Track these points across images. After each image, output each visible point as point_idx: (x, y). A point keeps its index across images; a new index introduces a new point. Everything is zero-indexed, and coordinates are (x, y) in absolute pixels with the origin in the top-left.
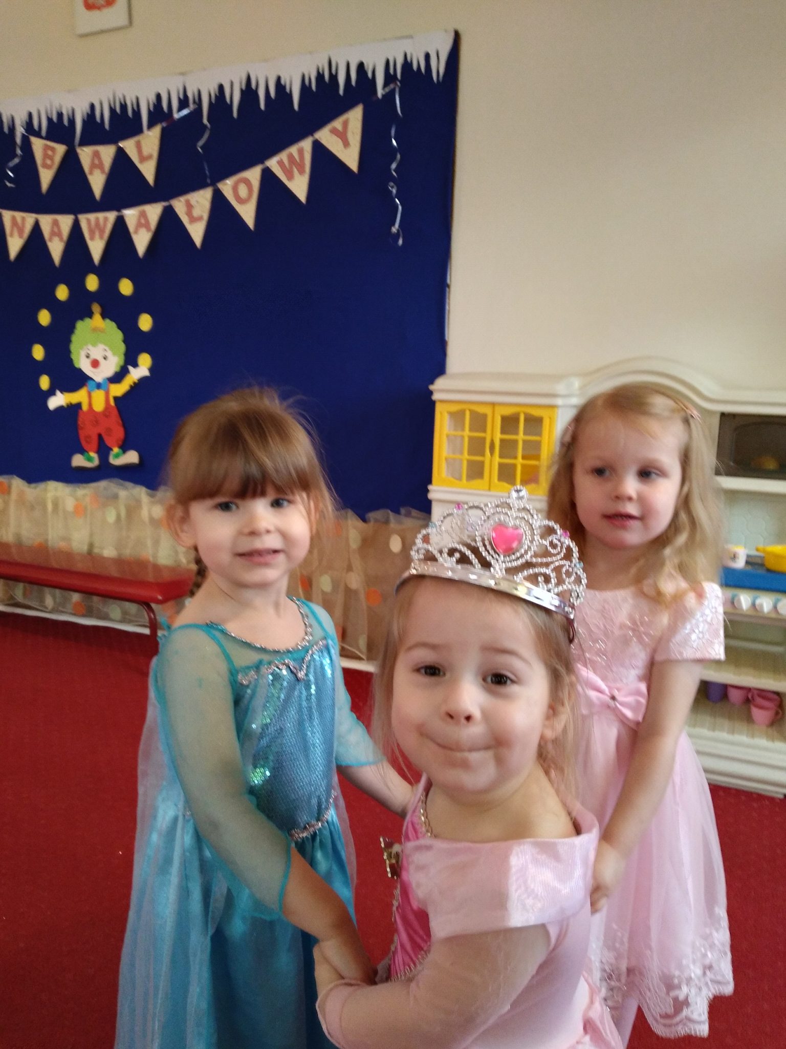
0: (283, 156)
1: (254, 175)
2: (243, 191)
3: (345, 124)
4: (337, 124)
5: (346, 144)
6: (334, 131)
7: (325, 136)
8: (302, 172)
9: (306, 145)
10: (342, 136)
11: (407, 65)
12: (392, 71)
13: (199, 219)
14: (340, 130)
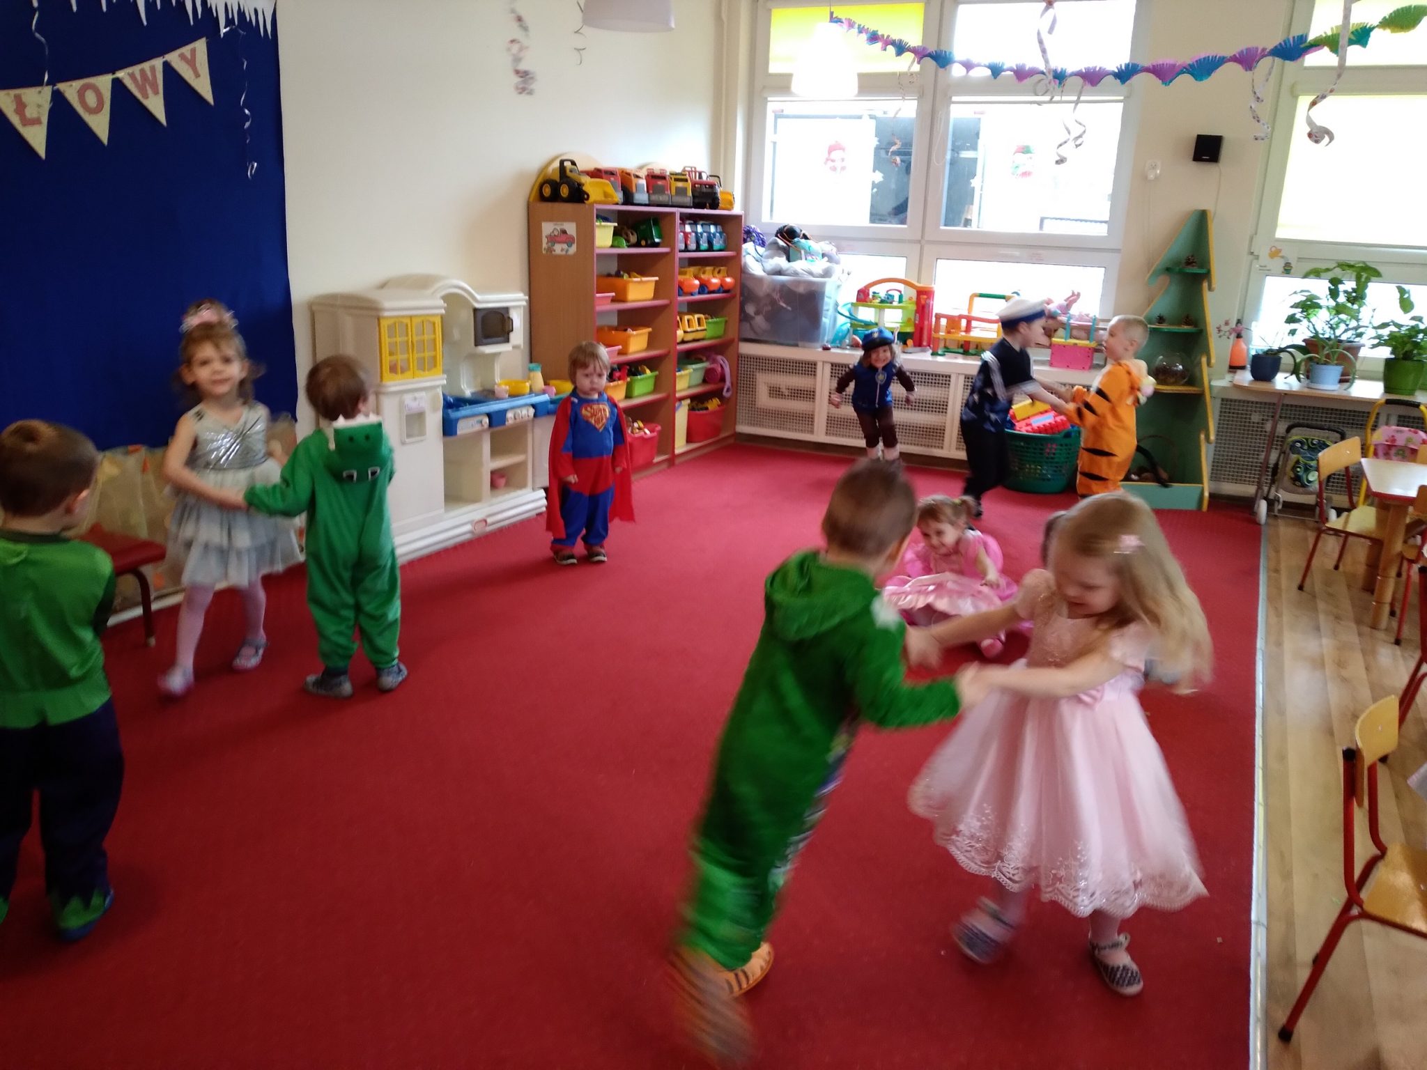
0: (136, 69)
1: (104, 82)
2: (91, 99)
3: (193, 51)
4: (186, 50)
5: (197, 75)
6: (182, 57)
7: (173, 58)
8: (156, 93)
9: (158, 63)
10: (191, 63)
11: (241, 14)
12: (230, 16)
13: (36, 121)
14: (189, 57)
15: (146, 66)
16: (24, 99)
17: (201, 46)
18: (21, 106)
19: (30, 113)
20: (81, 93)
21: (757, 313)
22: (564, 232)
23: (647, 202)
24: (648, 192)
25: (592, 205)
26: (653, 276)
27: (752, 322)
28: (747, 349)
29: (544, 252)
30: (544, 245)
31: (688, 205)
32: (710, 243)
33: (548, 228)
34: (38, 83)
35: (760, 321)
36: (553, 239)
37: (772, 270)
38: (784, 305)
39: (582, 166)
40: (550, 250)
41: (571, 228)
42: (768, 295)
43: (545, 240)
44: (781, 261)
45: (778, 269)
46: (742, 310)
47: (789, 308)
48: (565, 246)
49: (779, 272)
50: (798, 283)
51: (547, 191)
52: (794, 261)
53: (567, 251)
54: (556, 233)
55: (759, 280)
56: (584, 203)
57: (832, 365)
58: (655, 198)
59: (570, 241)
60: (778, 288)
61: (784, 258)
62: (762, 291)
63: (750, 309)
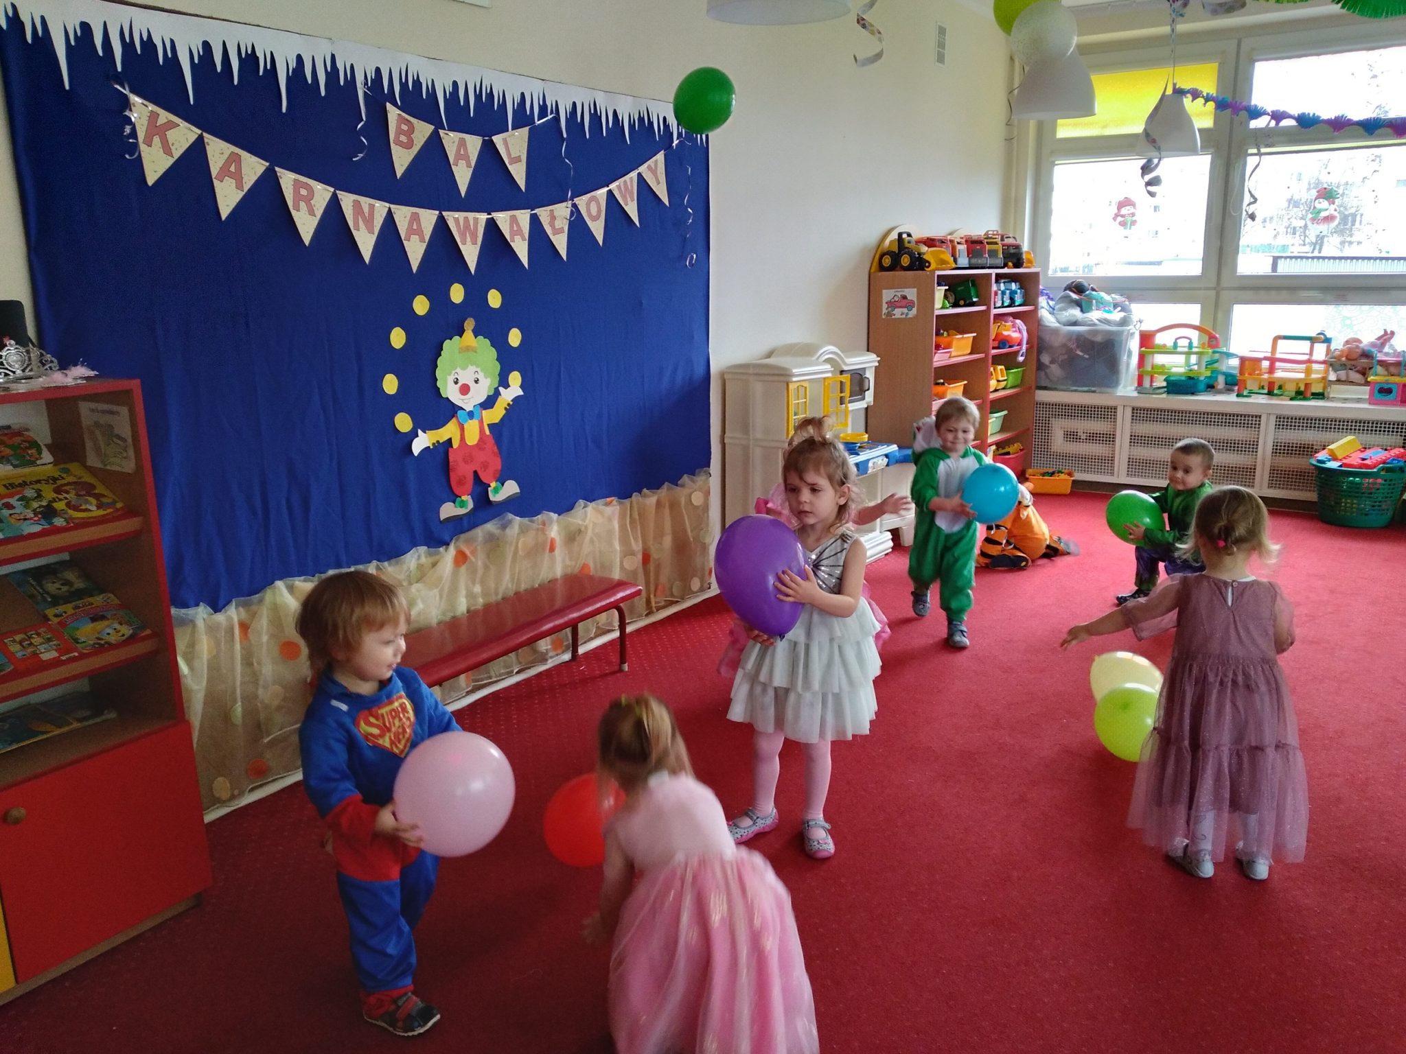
0: (622, 181)
1: (602, 194)
2: (594, 208)
3: (656, 163)
4: (652, 162)
5: (658, 182)
6: (649, 167)
8: (633, 199)
9: (634, 175)
13: (561, 231)
14: (653, 167)
15: (627, 178)
16: (556, 214)
17: (660, 157)
18: (553, 218)
19: (558, 224)
20: (588, 205)
21: (1052, 362)
22: (904, 297)
23: (967, 266)
24: (968, 256)
25: (933, 271)
26: (972, 333)
27: (1048, 371)
28: (1043, 396)
29: (883, 317)
30: (884, 311)
31: (999, 266)
32: (1012, 300)
33: (887, 295)
34: (564, 200)
35: (1055, 370)
36: (892, 304)
37: (1068, 321)
38: (1081, 354)
39: (917, 235)
40: (889, 314)
41: (911, 294)
42: (1064, 345)
43: (885, 306)
44: (1076, 313)
45: (1075, 320)
46: (1038, 360)
47: (1086, 356)
48: (905, 310)
49: (1075, 323)
50: (1096, 332)
51: (887, 261)
52: (1088, 312)
53: (907, 314)
54: (896, 299)
55: (1055, 331)
56: (925, 270)
57: (1133, 409)
58: (974, 261)
59: (910, 305)
60: (1074, 337)
61: (1079, 309)
62: (1056, 342)
63: (1045, 359)
